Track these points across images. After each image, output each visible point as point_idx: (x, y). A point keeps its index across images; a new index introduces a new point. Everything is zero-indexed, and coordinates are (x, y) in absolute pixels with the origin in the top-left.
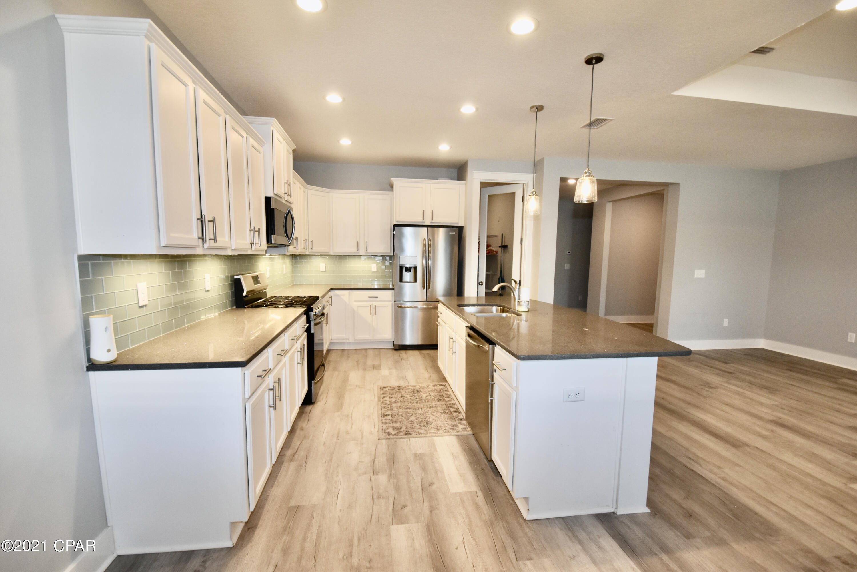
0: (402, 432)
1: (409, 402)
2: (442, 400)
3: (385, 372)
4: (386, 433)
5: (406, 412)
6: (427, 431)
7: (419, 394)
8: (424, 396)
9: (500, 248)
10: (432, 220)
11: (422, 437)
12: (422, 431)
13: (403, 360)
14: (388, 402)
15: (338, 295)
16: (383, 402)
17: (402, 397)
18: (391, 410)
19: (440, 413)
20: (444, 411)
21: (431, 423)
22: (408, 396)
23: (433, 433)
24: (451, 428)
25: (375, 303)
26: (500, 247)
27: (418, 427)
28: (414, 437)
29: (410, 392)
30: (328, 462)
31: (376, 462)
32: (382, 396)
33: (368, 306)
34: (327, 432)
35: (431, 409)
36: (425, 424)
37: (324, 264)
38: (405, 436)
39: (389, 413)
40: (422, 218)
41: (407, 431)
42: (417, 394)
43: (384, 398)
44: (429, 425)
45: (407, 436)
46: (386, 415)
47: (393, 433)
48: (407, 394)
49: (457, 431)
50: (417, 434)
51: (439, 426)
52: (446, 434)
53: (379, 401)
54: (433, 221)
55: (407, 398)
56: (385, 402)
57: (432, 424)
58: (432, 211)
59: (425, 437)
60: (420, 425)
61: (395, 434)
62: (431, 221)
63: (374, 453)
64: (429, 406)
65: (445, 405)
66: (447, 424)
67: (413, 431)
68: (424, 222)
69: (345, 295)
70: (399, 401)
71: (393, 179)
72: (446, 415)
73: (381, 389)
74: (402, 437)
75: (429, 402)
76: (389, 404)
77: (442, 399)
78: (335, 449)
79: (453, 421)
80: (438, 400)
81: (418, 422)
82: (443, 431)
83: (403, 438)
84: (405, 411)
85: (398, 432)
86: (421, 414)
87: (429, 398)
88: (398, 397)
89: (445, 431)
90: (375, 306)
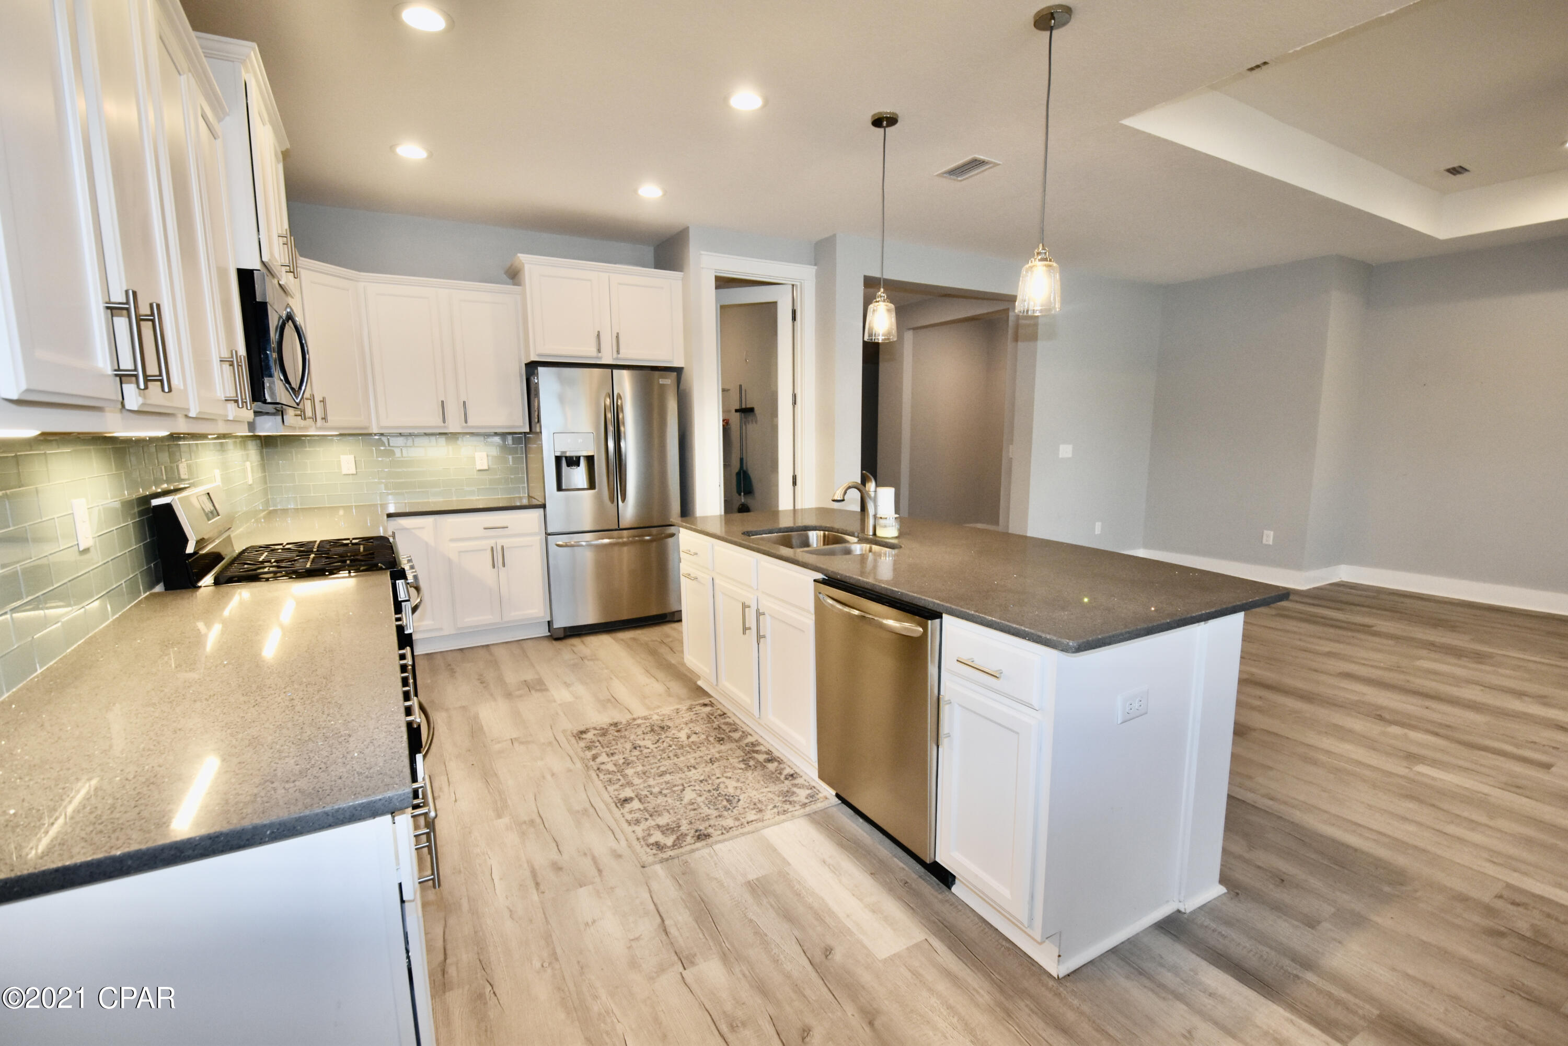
0: (686, 835)
1: (659, 757)
2: (726, 738)
3: (560, 694)
4: (654, 847)
5: (667, 783)
6: (739, 820)
7: (670, 734)
8: (683, 735)
10: (618, 352)
11: (737, 836)
12: (729, 822)
13: (586, 661)
14: (611, 767)
15: (406, 529)
16: (598, 769)
17: (635, 748)
18: (630, 784)
19: (741, 771)
20: (746, 763)
21: (737, 798)
22: (648, 743)
23: (756, 820)
24: (784, 800)
25: (501, 542)
27: (715, 813)
28: (720, 842)
29: (647, 733)
30: (550, 963)
31: (673, 931)
32: (589, 754)
33: (485, 550)
34: (501, 879)
35: (716, 764)
36: (725, 803)
37: (351, 458)
38: (699, 845)
39: (628, 793)
40: (596, 350)
41: (696, 831)
42: (664, 736)
43: (594, 758)
44: (734, 805)
45: (703, 843)
46: (626, 800)
47: (669, 841)
48: (644, 739)
49: (801, 804)
50: (722, 834)
51: (757, 800)
52: (782, 817)
53: (587, 768)
54: (620, 356)
55: (648, 748)
56: (603, 767)
57: (739, 800)
58: (618, 334)
59: (743, 834)
60: (716, 807)
61: (674, 845)
62: (615, 355)
63: (652, 907)
64: (707, 758)
65: (739, 750)
66: (769, 793)
67: (710, 826)
68: (600, 358)
69: (423, 528)
70: (634, 759)
71: (523, 258)
72: (756, 773)
73: (574, 736)
74: (693, 847)
75: (700, 749)
76: (616, 771)
77: (723, 736)
78: (547, 922)
79: (777, 782)
80: (717, 739)
81: (707, 803)
82: (773, 811)
83: (698, 849)
84: (661, 780)
85: (678, 838)
86: (701, 781)
87: (694, 738)
88: (628, 751)
89: (775, 810)
90: (503, 547)
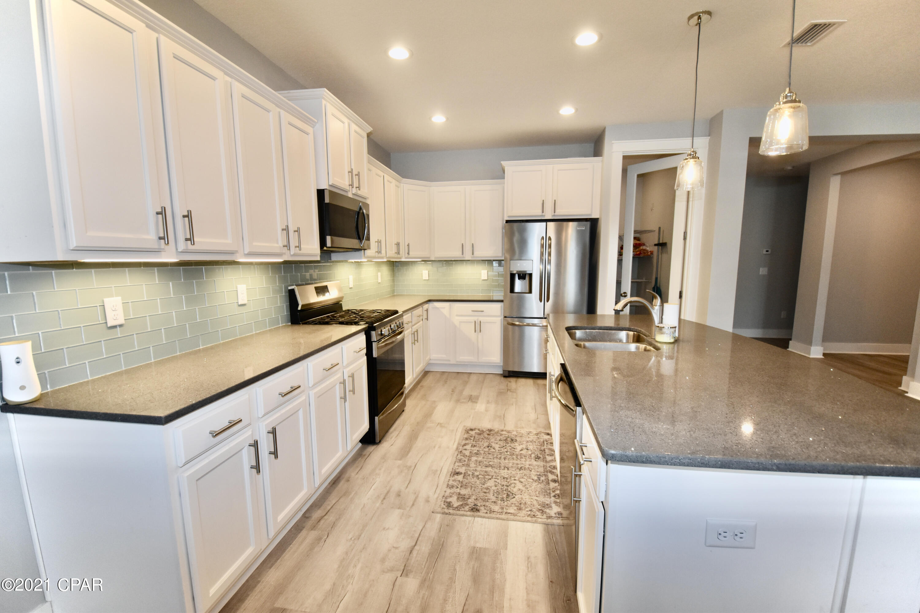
0: (468, 505)
1: (495, 456)
2: (542, 458)
3: (481, 406)
4: (447, 504)
5: (486, 472)
6: (503, 509)
7: (512, 445)
8: (519, 448)
9: (656, 247)
10: (555, 212)
11: (493, 518)
12: (496, 508)
13: (509, 392)
14: (467, 453)
15: (437, 308)
16: (461, 452)
17: (488, 447)
18: (468, 465)
19: (532, 481)
20: (539, 477)
21: (514, 495)
22: (497, 447)
23: (511, 513)
24: (540, 508)
25: (481, 319)
26: (655, 245)
27: (494, 499)
28: (481, 517)
29: (502, 441)
30: (355, 539)
31: (415, 553)
32: (464, 442)
33: (472, 322)
34: (374, 489)
35: (521, 472)
36: (505, 496)
37: (427, 272)
38: (469, 513)
39: (462, 470)
40: (541, 211)
41: (475, 505)
42: (509, 445)
43: (465, 445)
44: (509, 499)
45: (471, 513)
46: (458, 473)
47: (456, 504)
48: (497, 443)
49: (548, 515)
50: (487, 513)
51: (524, 502)
52: (529, 519)
53: (457, 449)
54: (556, 214)
55: (495, 449)
56: (464, 452)
57: (514, 497)
58: (555, 200)
59: (497, 518)
60: (497, 496)
61: (457, 508)
62: (553, 214)
63: (417, 535)
64: (520, 466)
65: (542, 468)
66: (535, 501)
67: (484, 505)
68: (544, 216)
69: (444, 308)
70: (482, 452)
71: (504, 163)
72: (539, 485)
73: (466, 431)
74: (465, 513)
75: (522, 459)
76: (468, 456)
77: (541, 456)
78: (371, 519)
79: (547, 496)
80: (536, 457)
81: (496, 491)
82: (527, 512)
83: (466, 516)
84: (484, 469)
85: (462, 505)
86: (504, 478)
87: (524, 452)
88: (484, 447)
89: (529, 513)
90: (480, 322)
